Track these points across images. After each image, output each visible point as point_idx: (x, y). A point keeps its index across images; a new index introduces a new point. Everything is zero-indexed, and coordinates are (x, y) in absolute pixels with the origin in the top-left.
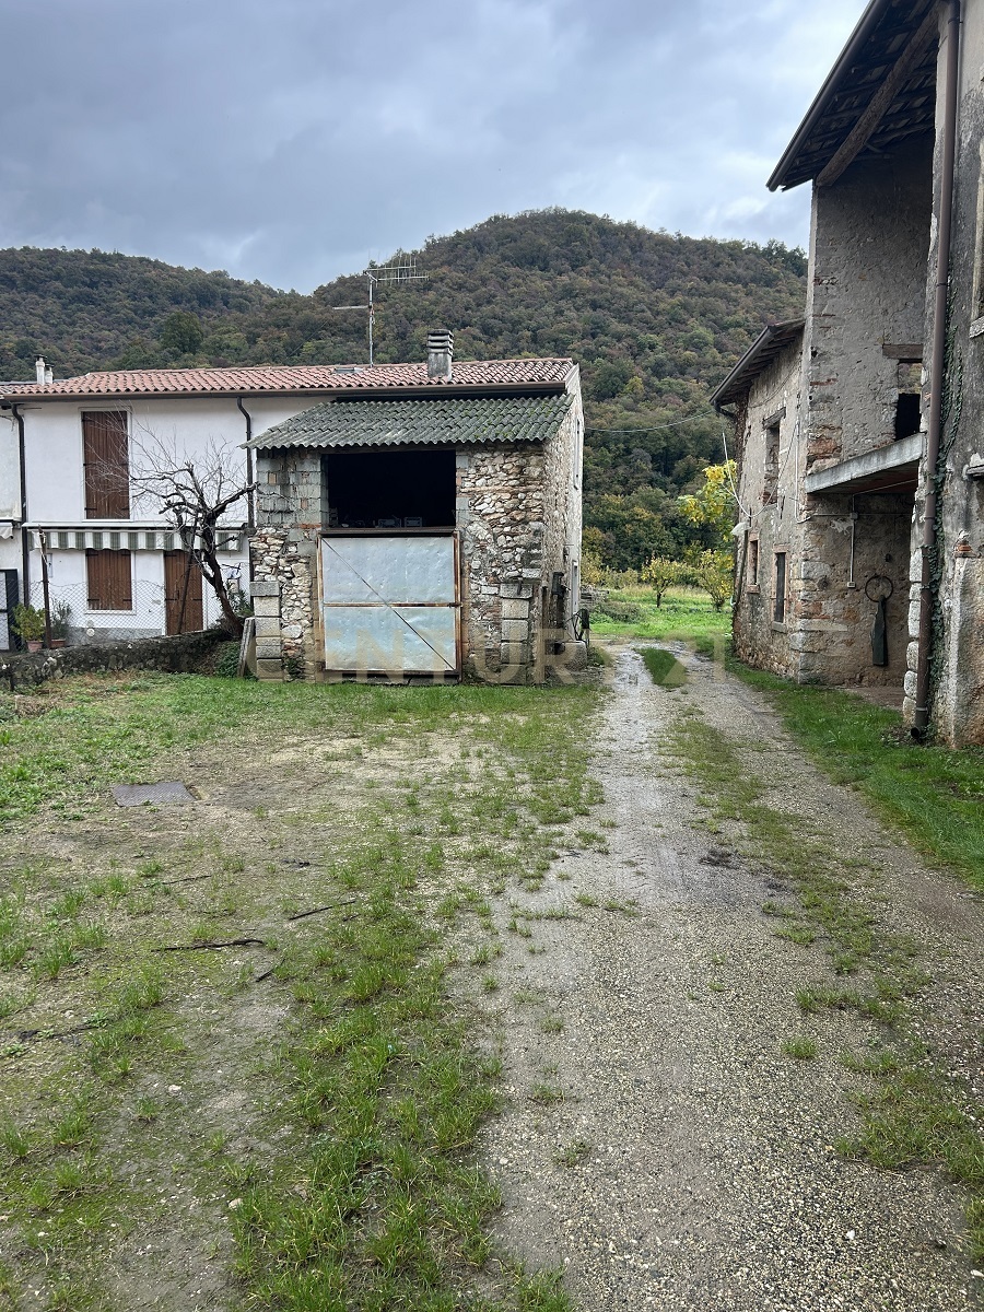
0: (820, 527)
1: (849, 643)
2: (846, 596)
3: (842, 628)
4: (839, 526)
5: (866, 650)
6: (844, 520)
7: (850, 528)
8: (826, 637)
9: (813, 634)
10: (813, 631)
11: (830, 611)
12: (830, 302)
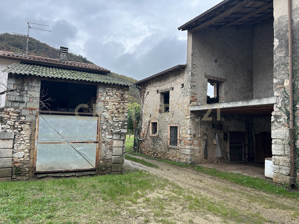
0: (193, 120)
1: (199, 152)
2: (199, 139)
3: (198, 148)
4: (197, 120)
5: (203, 154)
6: (198, 119)
7: (199, 121)
8: (194, 150)
9: (192, 150)
10: (192, 149)
11: (195, 143)
12: (195, 61)
